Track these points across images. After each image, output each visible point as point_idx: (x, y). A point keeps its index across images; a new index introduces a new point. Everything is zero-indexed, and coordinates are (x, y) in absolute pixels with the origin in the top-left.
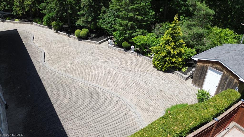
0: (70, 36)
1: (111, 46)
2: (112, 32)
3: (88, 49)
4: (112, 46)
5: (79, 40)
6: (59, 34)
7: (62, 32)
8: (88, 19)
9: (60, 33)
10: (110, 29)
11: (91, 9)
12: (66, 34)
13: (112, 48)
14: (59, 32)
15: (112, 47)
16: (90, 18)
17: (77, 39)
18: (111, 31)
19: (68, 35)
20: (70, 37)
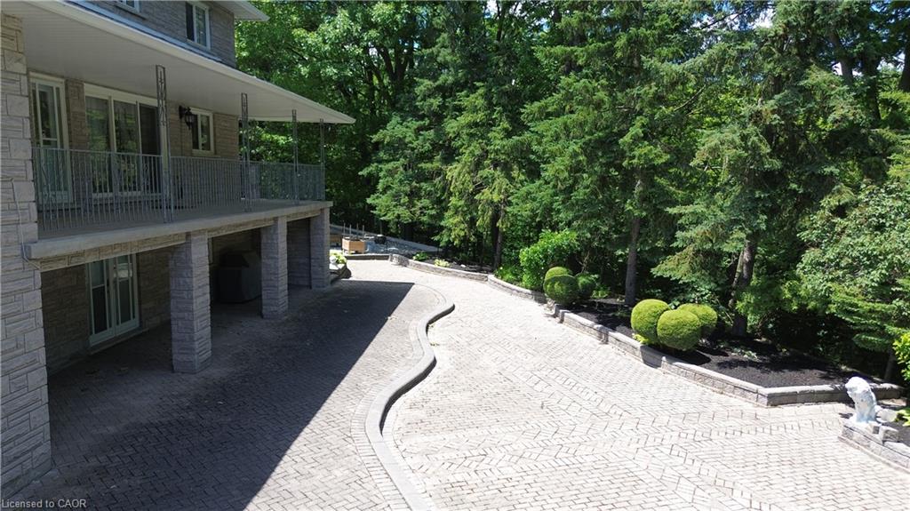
0: (607, 335)
1: (870, 433)
2: (892, 329)
3: (681, 410)
4: (876, 430)
5: (646, 362)
6: (562, 321)
7: (576, 312)
8: (724, 238)
9: (565, 318)
10: (879, 306)
11: (757, 192)
12: (590, 323)
13: (873, 445)
14: (563, 315)
15: (880, 436)
16: (735, 236)
17: (638, 353)
18: (886, 317)
19: (600, 331)
20: (606, 342)
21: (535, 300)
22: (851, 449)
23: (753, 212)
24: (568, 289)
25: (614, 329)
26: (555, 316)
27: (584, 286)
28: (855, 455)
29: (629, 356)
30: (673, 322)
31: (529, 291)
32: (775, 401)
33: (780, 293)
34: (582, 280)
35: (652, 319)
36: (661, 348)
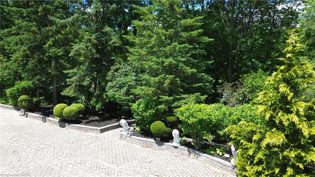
1: (127, 135)
4: (128, 133)
5: (60, 126)
6: (27, 117)
9: (28, 115)
12: (38, 115)
13: (128, 138)
19: (43, 118)
21: (16, 110)
22: (123, 141)
23: (92, 71)
24: (28, 103)
25: (48, 116)
26: (24, 115)
27: (36, 101)
28: (123, 142)
29: (54, 125)
30: (68, 111)
31: (12, 106)
32: (102, 131)
33: (103, 97)
34: (35, 99)
35: (61, 111)
36: (65, 121)
